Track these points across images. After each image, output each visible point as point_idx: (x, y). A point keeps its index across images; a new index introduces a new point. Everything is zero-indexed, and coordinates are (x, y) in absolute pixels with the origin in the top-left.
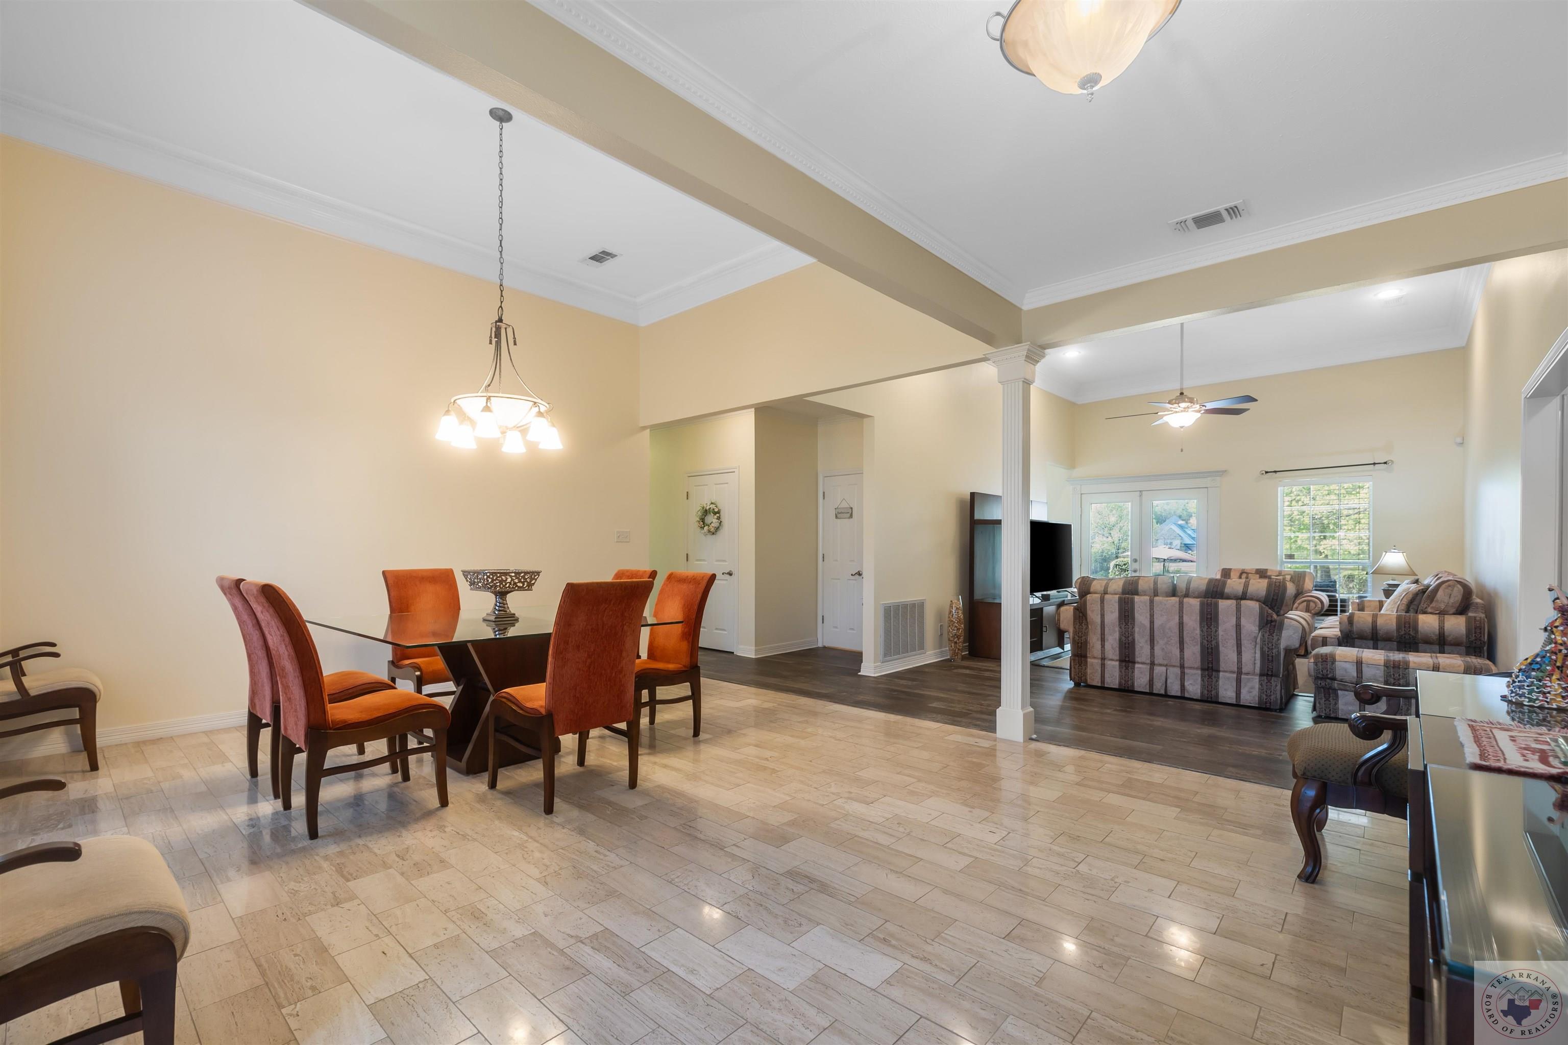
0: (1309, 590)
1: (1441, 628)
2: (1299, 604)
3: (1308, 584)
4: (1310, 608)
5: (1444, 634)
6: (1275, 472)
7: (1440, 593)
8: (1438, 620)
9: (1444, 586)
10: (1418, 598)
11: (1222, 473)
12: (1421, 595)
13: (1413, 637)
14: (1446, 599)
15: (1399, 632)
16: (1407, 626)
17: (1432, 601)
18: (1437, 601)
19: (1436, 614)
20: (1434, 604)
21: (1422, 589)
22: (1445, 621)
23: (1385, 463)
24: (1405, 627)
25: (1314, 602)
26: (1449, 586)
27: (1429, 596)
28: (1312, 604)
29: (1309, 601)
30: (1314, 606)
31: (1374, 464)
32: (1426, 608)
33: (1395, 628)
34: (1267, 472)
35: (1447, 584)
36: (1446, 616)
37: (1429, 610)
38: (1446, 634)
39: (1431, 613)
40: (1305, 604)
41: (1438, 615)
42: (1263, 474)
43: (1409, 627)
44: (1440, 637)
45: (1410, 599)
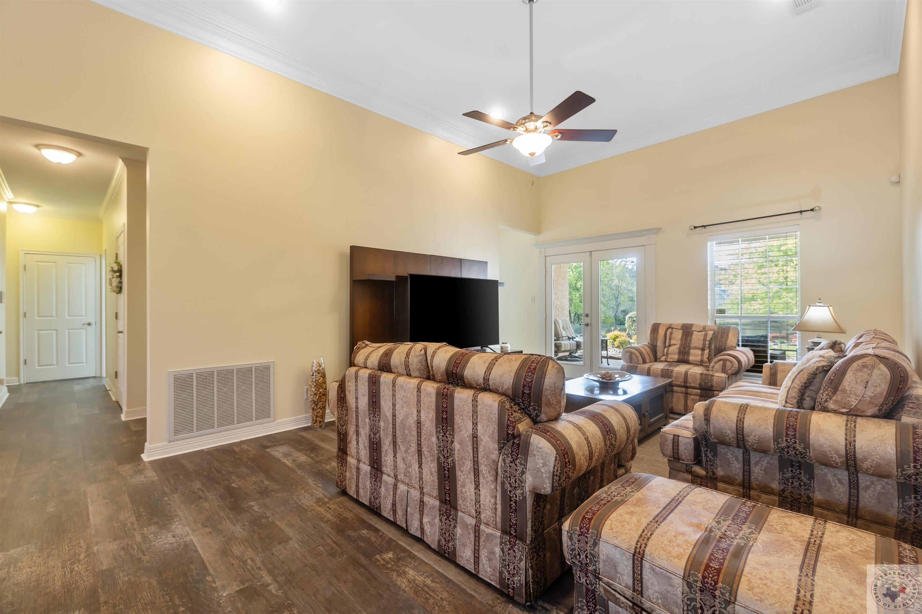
0: (732, 347)
1: (850, 444)
2: (715, 363)
3: (731, 340)
4: (727, 368)
5: (854, 455)
6: (704, 226)
7: (849, 377)
8: (844, 428)
9: (855, 365)
10: (817, 380)
11: (657, 231)
12: (821, 375)
13: (801, 453)
14: (860, 389)
15: (778, 443)
16: (791, 433)
17: (835, 390)
18: (844, 391)
19: (843, 413)
20: (838, 396)
21: (823, 366)
22: (857, 430)
23: (812, 210)
24: (787, 435)
25: (731, 362)
26: (864, 366)
27: (831, 381)
28: (728, 363)
29: (725, 360)
30: (731, 366)
31: (801, 212)
32: (826, 401)
33: (771, 434)
34: (695, 227)
35: (860, 362)
36: (859, 420)
37: (831, 405)
38: (859, 456)
39: (835, 412)
40: (721, 362)
41: (845, 417)
42: (692, 229)
43: (795, 436)
44: (847, 459)
45: (804, 381)
